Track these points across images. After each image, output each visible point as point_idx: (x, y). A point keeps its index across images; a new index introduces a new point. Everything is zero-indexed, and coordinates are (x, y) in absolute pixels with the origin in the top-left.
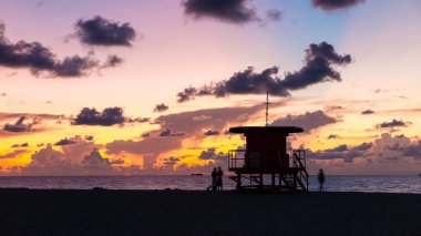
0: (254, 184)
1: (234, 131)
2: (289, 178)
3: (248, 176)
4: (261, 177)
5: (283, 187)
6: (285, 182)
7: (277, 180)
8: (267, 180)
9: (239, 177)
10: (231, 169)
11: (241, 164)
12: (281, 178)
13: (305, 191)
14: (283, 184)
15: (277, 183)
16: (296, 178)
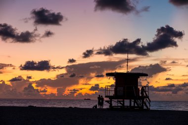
0: (119, 105)
1: (108, 75)
2: (139, 102)
3: (116, 100)
4: (123, 101)
5: (136, 107)
6: (137, 104)
7: (132, 103)
8: (127, 103)
9: (111, 101)
10: (106, 97)
11: (112, 94)
12: (135, 102)
13: (148, 110)
14: (136, 105)
15: (132, 105)
16: (143, 102)
